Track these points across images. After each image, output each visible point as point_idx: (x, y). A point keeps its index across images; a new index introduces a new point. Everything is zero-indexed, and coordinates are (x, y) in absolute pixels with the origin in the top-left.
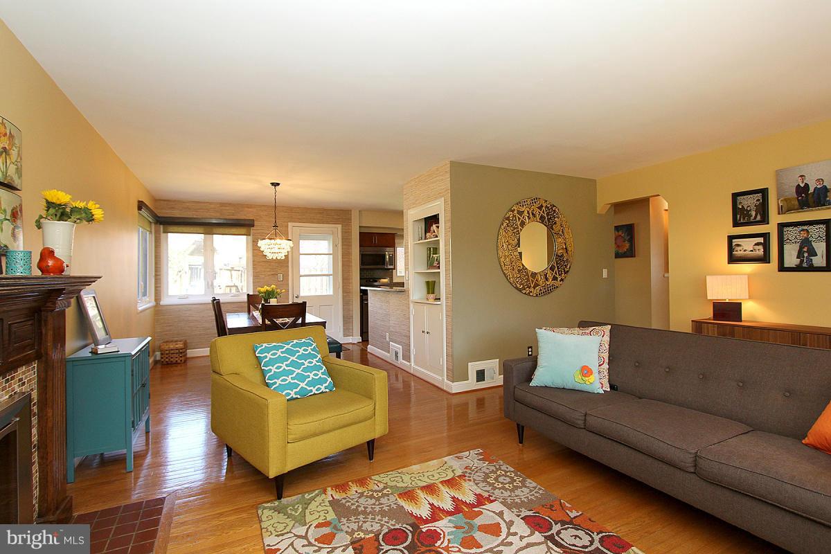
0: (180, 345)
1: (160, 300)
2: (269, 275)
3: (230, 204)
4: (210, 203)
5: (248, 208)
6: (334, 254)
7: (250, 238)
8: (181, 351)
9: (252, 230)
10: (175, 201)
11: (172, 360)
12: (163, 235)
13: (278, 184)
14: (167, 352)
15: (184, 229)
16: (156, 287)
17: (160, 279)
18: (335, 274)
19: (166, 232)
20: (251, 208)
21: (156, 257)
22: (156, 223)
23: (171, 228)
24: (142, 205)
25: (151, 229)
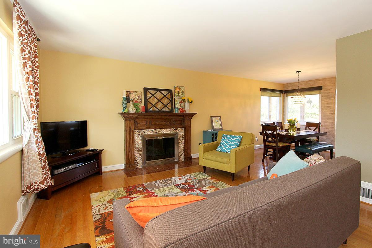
2: (330, 114)
3: (311, 81)
7: (321, 95)
10: (289, 84)
13: (300, 72)
16: (283, 117)
17: (285, 114)
19: (287, 96)
20: (321, 80)
21: (283, 106)
22: (282, 93)
23: (289, 94)
24: (262, 89)
25: (280, 95)
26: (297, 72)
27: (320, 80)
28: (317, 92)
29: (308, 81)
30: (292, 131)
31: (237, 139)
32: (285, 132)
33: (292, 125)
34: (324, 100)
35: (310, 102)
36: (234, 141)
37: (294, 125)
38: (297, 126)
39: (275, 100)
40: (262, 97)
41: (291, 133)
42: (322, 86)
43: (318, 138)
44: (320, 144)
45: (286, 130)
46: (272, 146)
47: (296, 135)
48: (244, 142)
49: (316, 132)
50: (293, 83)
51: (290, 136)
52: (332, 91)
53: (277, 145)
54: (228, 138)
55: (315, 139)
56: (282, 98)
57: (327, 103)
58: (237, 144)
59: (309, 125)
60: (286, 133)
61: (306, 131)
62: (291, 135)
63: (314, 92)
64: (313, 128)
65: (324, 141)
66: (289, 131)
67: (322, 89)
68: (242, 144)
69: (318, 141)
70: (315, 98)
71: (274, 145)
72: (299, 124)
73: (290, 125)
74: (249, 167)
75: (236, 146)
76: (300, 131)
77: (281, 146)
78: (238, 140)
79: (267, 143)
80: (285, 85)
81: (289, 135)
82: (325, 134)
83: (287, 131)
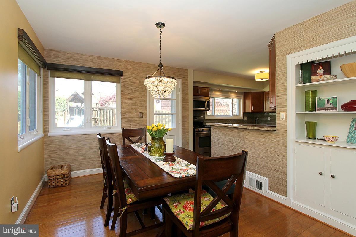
0: (65, 171)
1: (48, 131)
2: (133, 113)
3: (104, 58)
4: (89, 56)
5: (118, 62)
6: (177, 99)
7: (119, 85)
8: (66, 176)
9: (121, 79)
10: (60, 52)
11: (58, 184)
12: (50, 79)
14: (54, 177)
15: (69, 75)
16: (44, 121)
17: (48, 115)
18: (177, 114)
20: (120, 62)
22: (45, 67)
23: (57, 73)
25: (40, 71)
29: (99, 58)
34: (126, 93)
42: (122, 72)
59: (127, 133)
80: (47, 51)
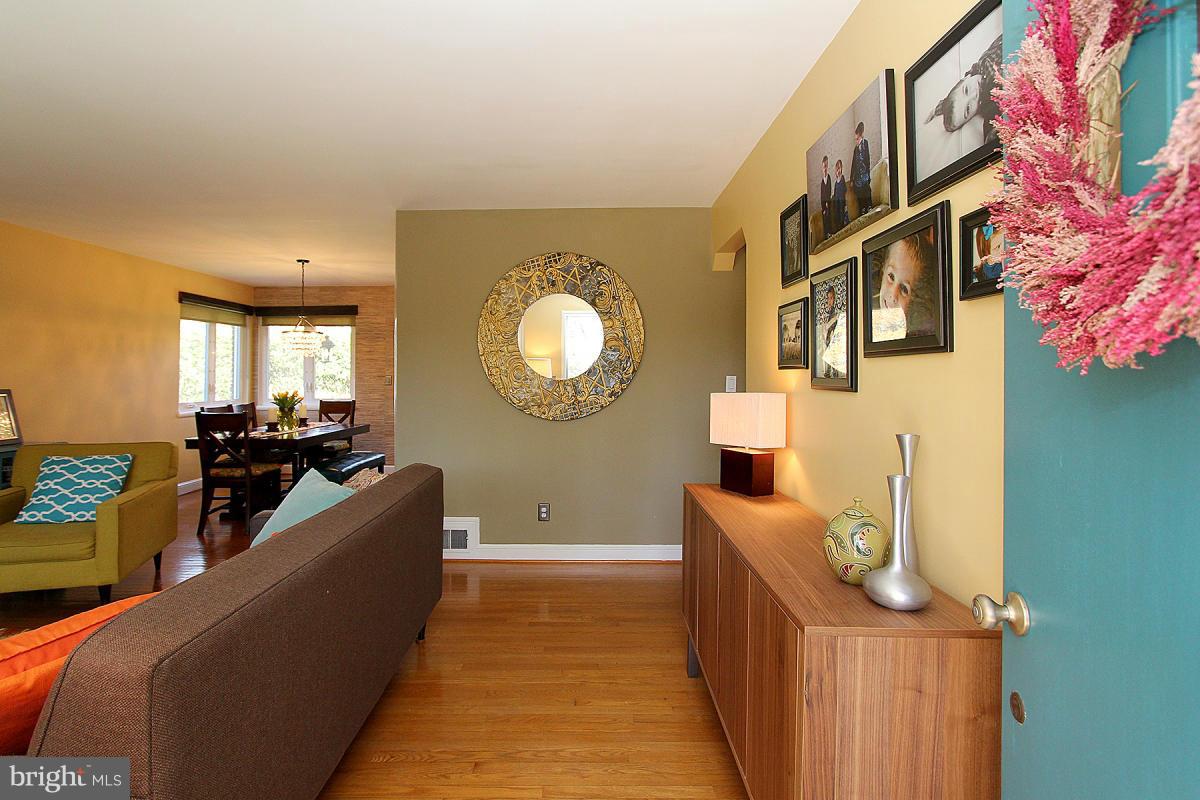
3: (330, 288)
7: (354, 329)
9: (356, 319)
10: (272, 288)
13: (307, 261)
17: (257, 380)
19: (266, 324)
20: (354, 291)
21: (254, 354)
22: (251, 314)
23: (270, 320)
24: (184, 297)
25: (245, 320)
26: (299, 261)
27: (353, 288)
28: (347, 320)
29: (323, 289)
30: (286, 428)
31: (111, 470)
32: (267, 431)
33: (286, 410)
34: (363, 342)
35: (328, 345)
36: (101, 476)
37: (292, 409)
38: (300, 411)
39: (228, 334)
40: (184, 323)
41: (285, 432)
42: (357, 307)
43: (350, 440)
44: (357, 455)
45: (269, 424)
46: (233, 477)
47: (297, 437)
48: (140, 474)
49: (345, 425)
50: (282, 288)
51: (283, 440)
52: (378, 321)
53: (249, 471)
54: (73, 469)
55: (344, 444)
56: (249, 331)
57: (368, 349)
58: (113, 485)
59: (327, 408)
60: (272, 434)
61: (322, 424)
62: (285, 437)
63: (336, 320)
64: (337, 416)
65: (362, 447)
66: (279, 427)
67: (356, 313)
68: (134, 482)
69: (350, 449)
70: (341, 335)
71: (239, 472)
72: (306, 406)
73: (282, 409)
74: (158, 559)
75: (111, 492)
76: (306, 425)
77: (259, 472)
78: (118, 471)
79: (213, 471)
80: (258, 289)
81: (280, 438)
82: (366, 429)
83: (272, 427)
